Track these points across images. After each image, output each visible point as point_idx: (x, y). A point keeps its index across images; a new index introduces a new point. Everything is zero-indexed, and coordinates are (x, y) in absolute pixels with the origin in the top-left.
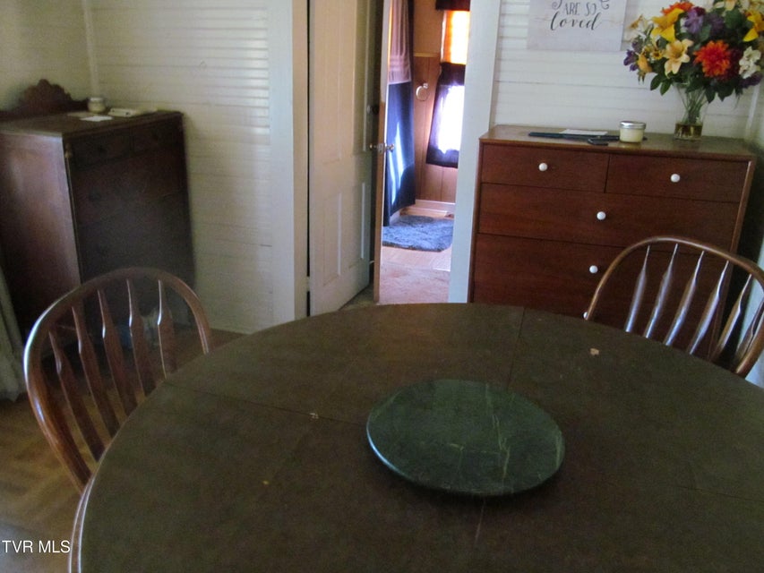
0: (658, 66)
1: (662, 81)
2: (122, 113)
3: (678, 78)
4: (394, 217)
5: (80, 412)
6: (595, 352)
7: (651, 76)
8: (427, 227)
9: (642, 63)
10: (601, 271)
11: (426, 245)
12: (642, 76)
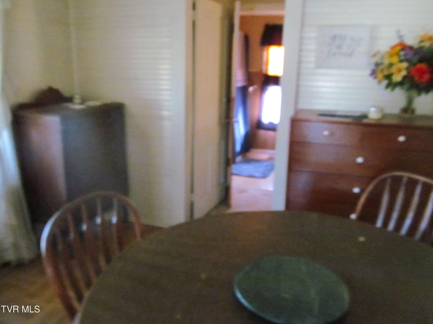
0: (388, 77)
1: (392, 85)
2: (92, 103)
3: (401, 84)
4: (239, 159)
5: (70, 274)
6: (362, 239)
7: (385, 82)
8: (257, 164)
9: (380, 76)
10: (362, 191)
11: (257, 174)
12: (380, 82)
